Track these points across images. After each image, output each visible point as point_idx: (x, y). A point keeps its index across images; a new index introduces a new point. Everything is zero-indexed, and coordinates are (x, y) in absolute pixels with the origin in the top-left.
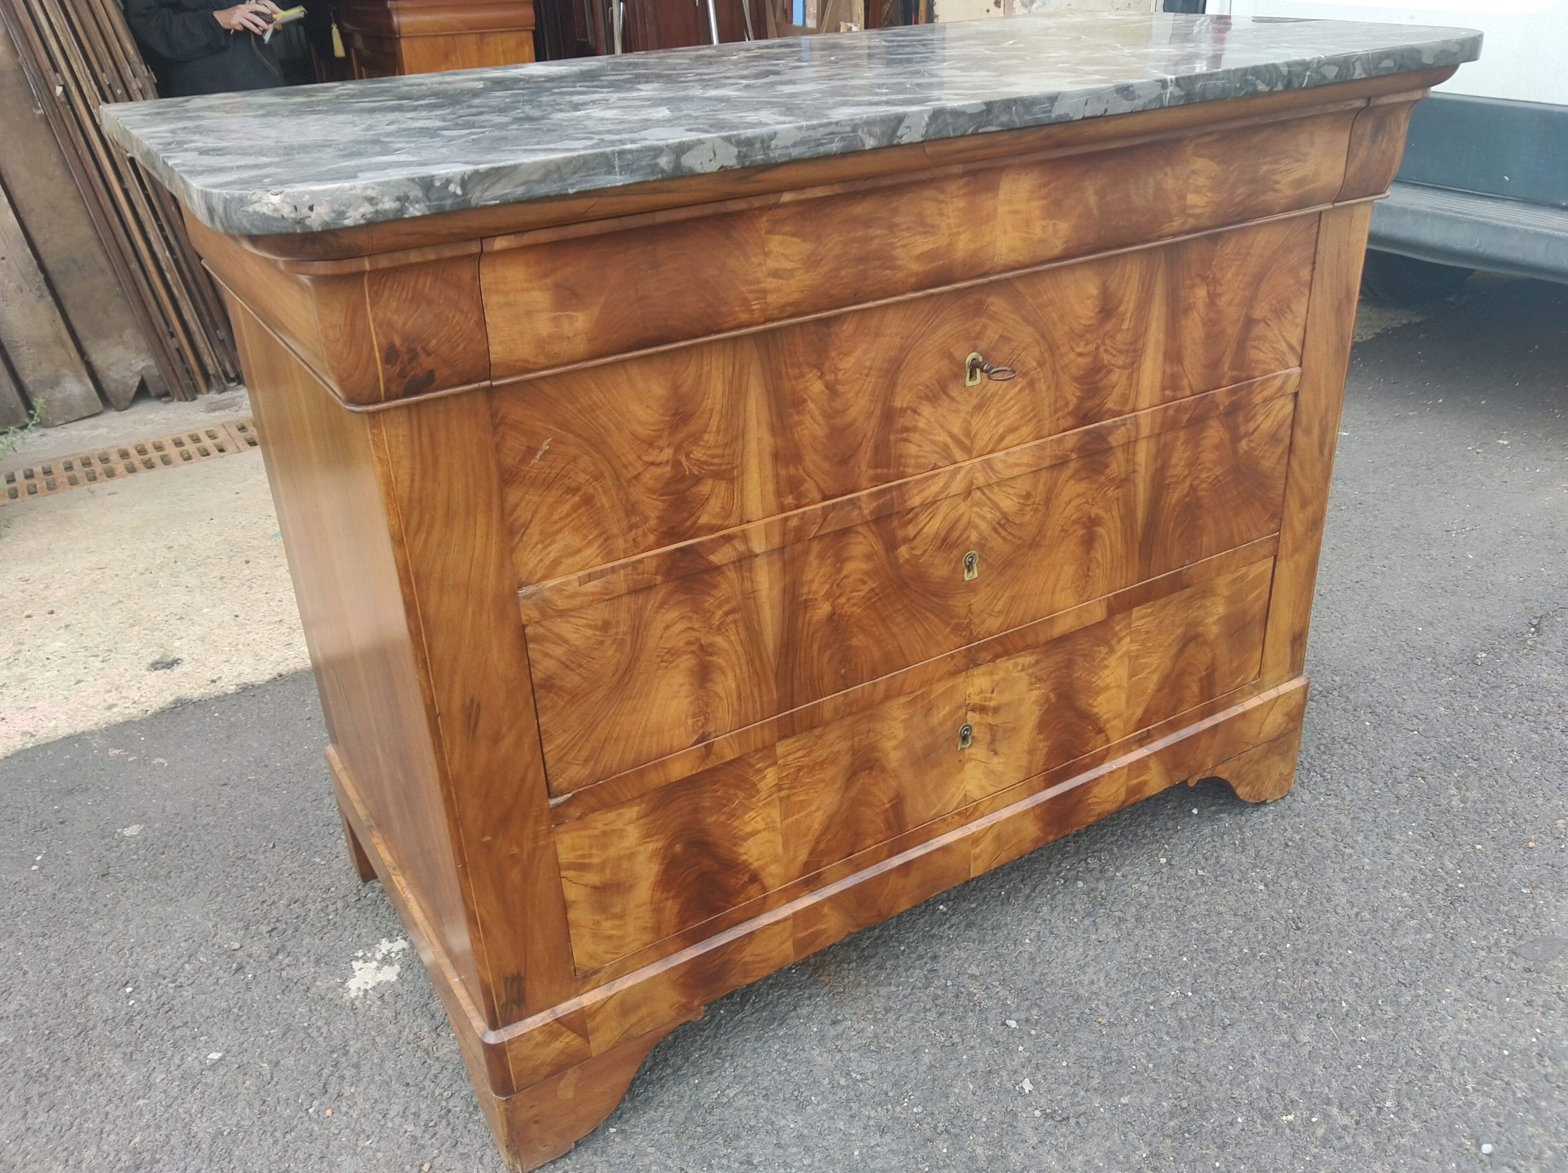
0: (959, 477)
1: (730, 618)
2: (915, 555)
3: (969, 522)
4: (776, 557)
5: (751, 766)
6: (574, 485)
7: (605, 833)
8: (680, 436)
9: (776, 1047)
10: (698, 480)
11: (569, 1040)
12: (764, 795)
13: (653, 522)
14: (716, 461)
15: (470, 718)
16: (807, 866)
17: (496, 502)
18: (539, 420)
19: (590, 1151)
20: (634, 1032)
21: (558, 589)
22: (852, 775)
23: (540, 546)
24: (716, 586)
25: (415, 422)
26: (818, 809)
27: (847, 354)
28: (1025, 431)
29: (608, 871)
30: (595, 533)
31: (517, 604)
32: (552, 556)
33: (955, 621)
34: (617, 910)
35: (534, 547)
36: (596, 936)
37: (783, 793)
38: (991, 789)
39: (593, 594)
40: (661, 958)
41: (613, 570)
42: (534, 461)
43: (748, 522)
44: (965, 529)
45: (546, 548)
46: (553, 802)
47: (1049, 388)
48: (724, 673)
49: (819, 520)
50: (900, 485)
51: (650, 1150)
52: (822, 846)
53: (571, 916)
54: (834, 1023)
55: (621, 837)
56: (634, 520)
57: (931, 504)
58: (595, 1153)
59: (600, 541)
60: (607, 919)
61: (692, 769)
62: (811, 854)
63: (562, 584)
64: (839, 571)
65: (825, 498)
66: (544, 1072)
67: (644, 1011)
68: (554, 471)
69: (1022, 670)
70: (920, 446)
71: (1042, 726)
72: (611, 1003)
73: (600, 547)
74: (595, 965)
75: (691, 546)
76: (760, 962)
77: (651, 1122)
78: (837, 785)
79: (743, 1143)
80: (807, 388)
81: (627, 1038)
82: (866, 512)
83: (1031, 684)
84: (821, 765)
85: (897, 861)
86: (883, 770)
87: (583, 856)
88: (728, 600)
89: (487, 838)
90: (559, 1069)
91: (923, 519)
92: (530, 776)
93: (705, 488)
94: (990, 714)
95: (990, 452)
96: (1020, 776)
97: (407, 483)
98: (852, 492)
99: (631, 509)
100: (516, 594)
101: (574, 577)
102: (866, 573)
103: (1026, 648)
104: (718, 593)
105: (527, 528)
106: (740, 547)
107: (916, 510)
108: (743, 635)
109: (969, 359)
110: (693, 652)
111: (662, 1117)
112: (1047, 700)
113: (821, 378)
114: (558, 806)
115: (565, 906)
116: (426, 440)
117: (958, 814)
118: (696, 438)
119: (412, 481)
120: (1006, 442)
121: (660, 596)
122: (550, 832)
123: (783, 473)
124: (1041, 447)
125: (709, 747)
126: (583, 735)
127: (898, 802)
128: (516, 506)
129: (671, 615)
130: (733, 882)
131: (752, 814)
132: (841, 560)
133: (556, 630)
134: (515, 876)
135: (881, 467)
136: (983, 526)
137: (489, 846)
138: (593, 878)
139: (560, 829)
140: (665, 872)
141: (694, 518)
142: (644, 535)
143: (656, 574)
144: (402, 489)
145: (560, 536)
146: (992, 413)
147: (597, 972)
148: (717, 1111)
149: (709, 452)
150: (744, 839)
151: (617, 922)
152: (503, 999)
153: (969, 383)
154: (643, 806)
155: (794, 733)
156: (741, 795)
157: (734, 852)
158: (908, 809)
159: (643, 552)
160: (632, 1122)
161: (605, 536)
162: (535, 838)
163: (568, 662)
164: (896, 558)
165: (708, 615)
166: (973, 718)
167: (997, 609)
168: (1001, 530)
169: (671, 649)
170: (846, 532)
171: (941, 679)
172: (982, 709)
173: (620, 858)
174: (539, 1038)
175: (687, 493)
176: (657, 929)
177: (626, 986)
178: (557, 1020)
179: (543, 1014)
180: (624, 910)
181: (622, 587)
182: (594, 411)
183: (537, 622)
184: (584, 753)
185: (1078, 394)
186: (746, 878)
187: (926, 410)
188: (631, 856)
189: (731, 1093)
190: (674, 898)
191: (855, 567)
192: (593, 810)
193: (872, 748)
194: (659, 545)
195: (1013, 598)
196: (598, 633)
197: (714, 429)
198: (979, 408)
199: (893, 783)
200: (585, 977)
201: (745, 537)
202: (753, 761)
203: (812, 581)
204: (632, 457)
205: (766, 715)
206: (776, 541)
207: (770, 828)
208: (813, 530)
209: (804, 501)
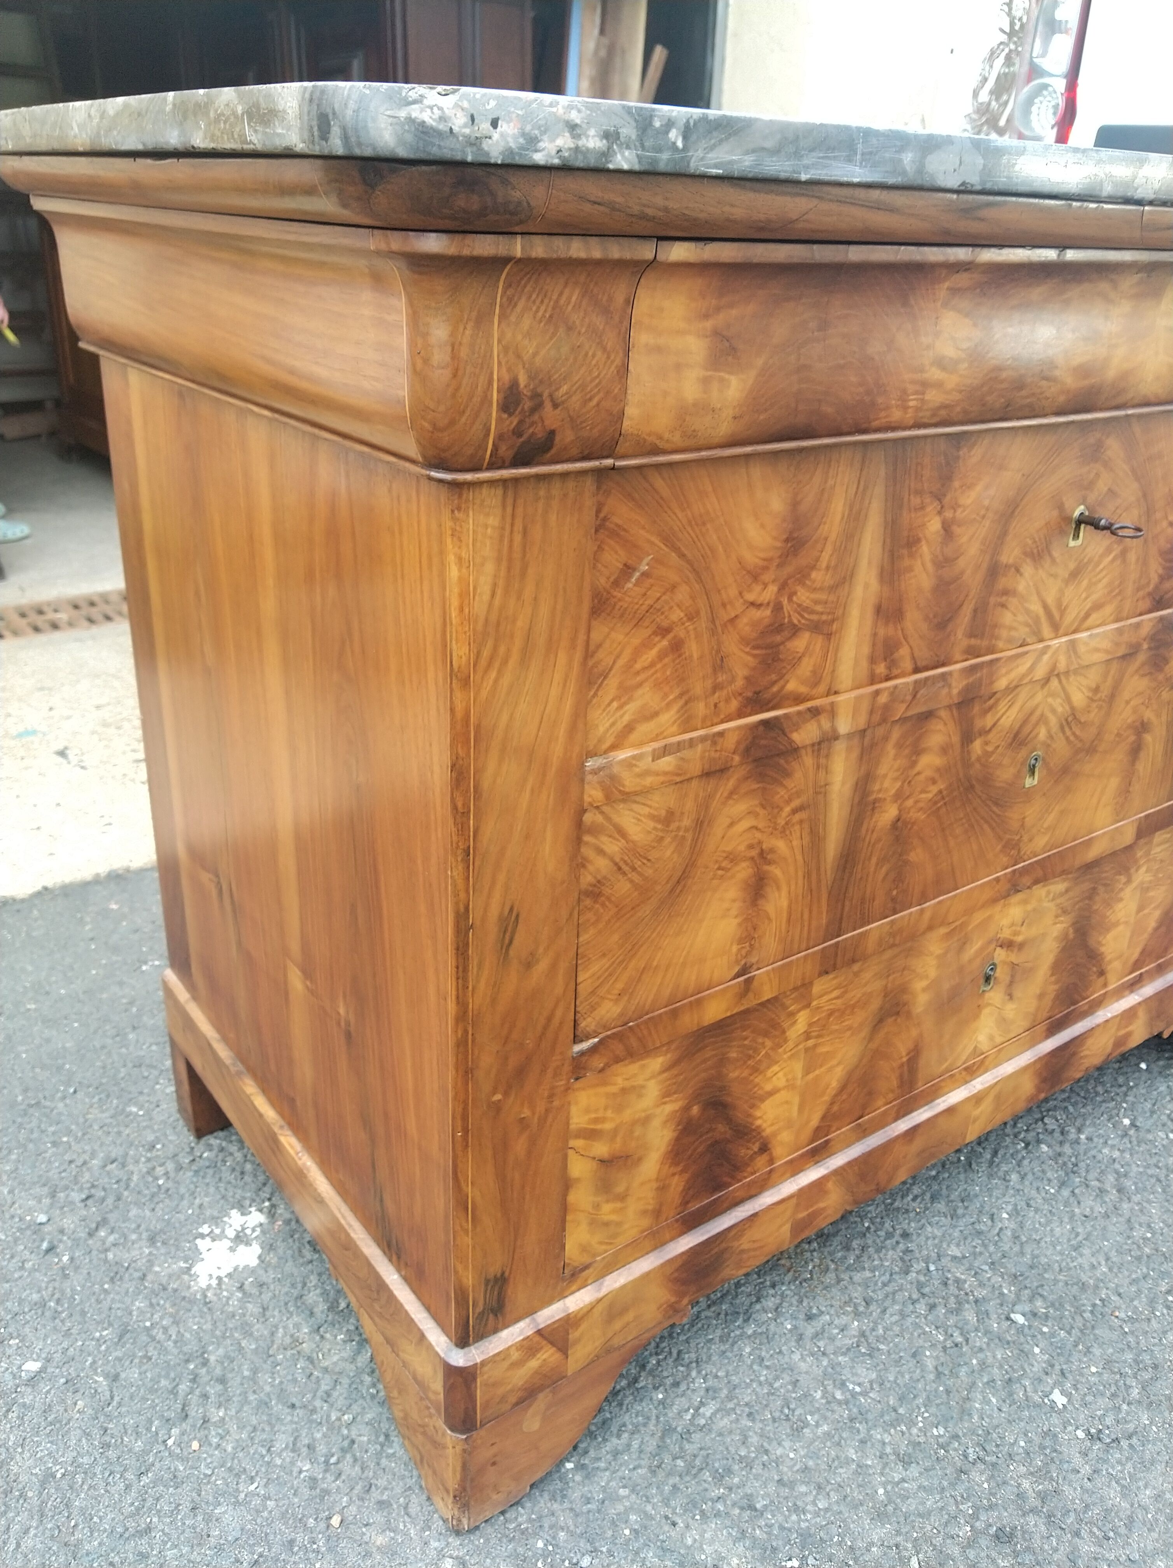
0: (1046, 658)
1: (797, 817)
2: (987, 752)
3: (1042, 715)
4: (856, 741)
5: (784, 1007)
6: (665, 624)
7: (624, 1091)
8: (789, 569)
9: (748, 1350)
10: (795, 630)
11: (548, 1355)
12: (791, 1044)
13: (740, 683)
14: (819, 608)
15: (505, 932)
16: (818, 1132)
17: (582, 637)
18: (644, 528)
19: (546, 1495)
20: (617, 1341)
21: (629, 764)
22: (879, 1022)
23: (615, 704)
24: (788, 774)
25: (509, 510)
26: (839, 1064)
27: (971, 487)
28: (1109, 609)
29: (619, 1139)
30: (677, 692)
31: (582, 781)
32: (626, 718)
33: (1008, 836)
34: (620, 1189)
35: (609, 704)
36: (595, 1223)
37: (811, 1043)
38: (999, 1040)
39: (666, 773)
40: (655, 1248)
41: (691, 743)
42: (629, 585)
43: (836, 693)
44: (1037, 724)
45: (621, 707)
46: (577, 1048)
47: (1138, 560)
48: (779, 888)
49: (909, 698)
50: (992, 661)
51: (622, 1492)
52: (835, 1108)
53: (572, 1198)
54: (810, 1317)
55: (640, 1096)
56: (721, 678)
57: (1012, 689)
58: (553, 1498)
59: (681, 702)
60: (607, 1201)
61: (727, 1011)
62: (824, 1118)
63: (634, 757)
64: (914, 764)
65: (917, 670)
66: (513, 1399)
67: (630, 1316)
68: (647, 602)
69: (1053, 900)
70: (1015, 615)
71: (1056, 967)
72: (600, 1307)
73: (678, 711)
74: (585, 1259)
75: (776, 718)
76: (755, 1250)
77: (616, 1454)
78: (863, 1034)
79: (736, 1480)
80: (924, 525)
81: (608, 1350)
82: (955, 691)
83: (1057, 917)
84: (852, 1008)
85: (903, 1125)
86: (909, 1015)
87: (596, 1120)
88: (798, 794)
89: (498, 1097)
90: (529, 1394)
91: (1002, 706)
92: (559, 1013)
93: (800, 643)
94: (1016, 950)
95: (1075, 631)
96: (1026, 1024)
97: (486, 597)
98: (943, 665)
99: (720, 663)
100: (583, 766)
101: (648, 748)
102: (938, 770)
103: (1064, 872)
104: (790, 783)
105: (605, 678)
106: (826, 724)
107: (997, 696)
108: (807, 839)
109: (1077, 514)
110: (752, 858)
111: (629, 1446)
112: (1067, 934)
113: (939, 513)
114: (582, 1053)
115: (567, 1184)
116: (518, 538)
117: (966, 1069)
118: (802, 576)
119: (493, 595)
120: (1090, 622)
121: (731, 783)
122: (568, 1089)
123: (882, 632)
124: (1120, 631)
125: (748, 982)
126: (623, 961)
127: (915, 1054)
128: (599, 646)
129: (739, 807)
130: (743, 1152)
131: (775, 1068)
132: (917, 751)
133: (616, 818)
134: (520, 1146)
135: (975, 636)
136: (1053, 721)
137: (497, 1108)
138: (601, 1149)
139: (578, 1084)
140: (677, 1139)
141: (782, 682)
142: (727, 700)
143: (734, 753)
144: (479, 607)
145: (640, 692)
146: (1085, 583)
147: (586, 1267)
148: (696, 1437)
149: (813, 596)
150: (762, 1099)
151: (619, 1205)
152: (480, 1308)
153: (1072, 543)
154: (669, 1055)
155: (835, 968)
156: (768, 1043)
157: (750, 1116)
158: (922, 1062)
159: (722, 722)
160: (592, 1453)
161: (685, 697)
162: (551, 1096)
163: (621, 864)
164: (969, 752)
165: (776, 811)
166: (1000, 955)
167: (1045, 825)
168: (1067, 729)
169: (730, 853)
170: (928, 716)
171: (983, 906)
172: (1008, 945)
173: (634, 1123)
174: (515, 1355)
175: (782, 647)
176: (657, 1213)
177: (617, 1285)
178: (539, 1332)
179: (521, 1324)
180: (627, 1189)
181: (696, 768)
182: (704, 524)
183: (597, 807)
184: (620, 986)
185: (1160, 571)
186: (756, 1147)
187: (1028, 570)
188: (645, 1121)
189: (707, 1411)
190: (682, 1172)
191: (929, 761)
192: (618, 1060)
193: (904, 989)
194: (740, 715)
195: (1062, 812)
196: (659, 826)
197: (824, 565)
198: (1075, 575)
199: (914, 1032)
200: (573, 1275)
201: (832, 712)
202: (788, 1002)
203: (885, 776)
204: (733, 592)
205: (811, 944)
206: (862, 722)
207: (790, 1086)
208: (900, 711)
209: (895, 672)
